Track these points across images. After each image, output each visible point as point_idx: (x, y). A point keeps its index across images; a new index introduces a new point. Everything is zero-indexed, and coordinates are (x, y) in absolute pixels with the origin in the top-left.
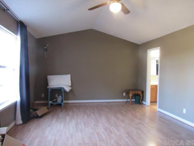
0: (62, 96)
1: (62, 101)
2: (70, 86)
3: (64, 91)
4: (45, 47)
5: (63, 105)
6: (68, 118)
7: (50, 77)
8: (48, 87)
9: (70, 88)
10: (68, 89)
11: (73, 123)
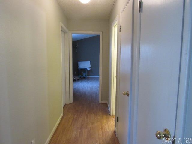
0: (86, 73)
1: (86, 76)
2: (90, 68)
3: (87, 70)
4: (77, 46)
5: (86, 78)
6: (89, 82)
7: (79, 63)
8: (78, 68)
9: (90, 69)
10: (89, 69)
11: (91, 83)
